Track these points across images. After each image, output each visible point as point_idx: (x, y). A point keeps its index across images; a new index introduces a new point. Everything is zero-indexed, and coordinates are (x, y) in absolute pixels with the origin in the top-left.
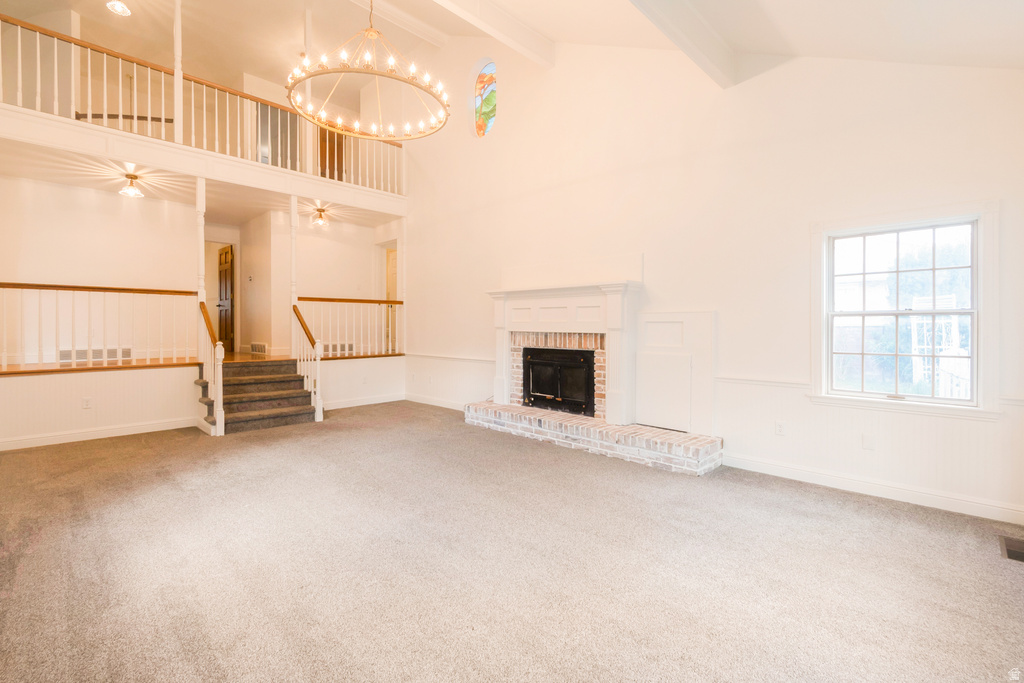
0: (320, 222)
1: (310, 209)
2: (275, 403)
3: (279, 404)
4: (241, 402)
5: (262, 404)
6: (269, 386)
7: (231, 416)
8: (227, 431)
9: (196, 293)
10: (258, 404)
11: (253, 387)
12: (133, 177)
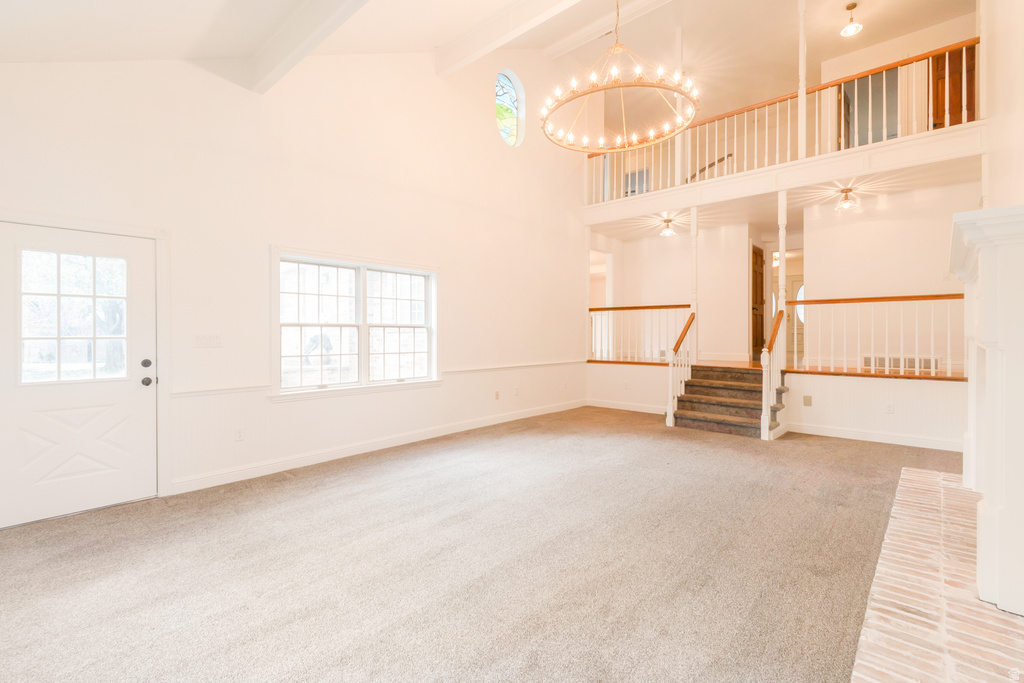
0: (846, 205)
1: (832, 192)
2: (733, 410)
3: (737, 412)
4: (699, 403)
5: (720, 409)
6: (739, 394)
7: (682, 412)
8: (676, 424)
9: (689, 306)
10: (716, 407)
11: (725, 392)
12: (668, 221)
